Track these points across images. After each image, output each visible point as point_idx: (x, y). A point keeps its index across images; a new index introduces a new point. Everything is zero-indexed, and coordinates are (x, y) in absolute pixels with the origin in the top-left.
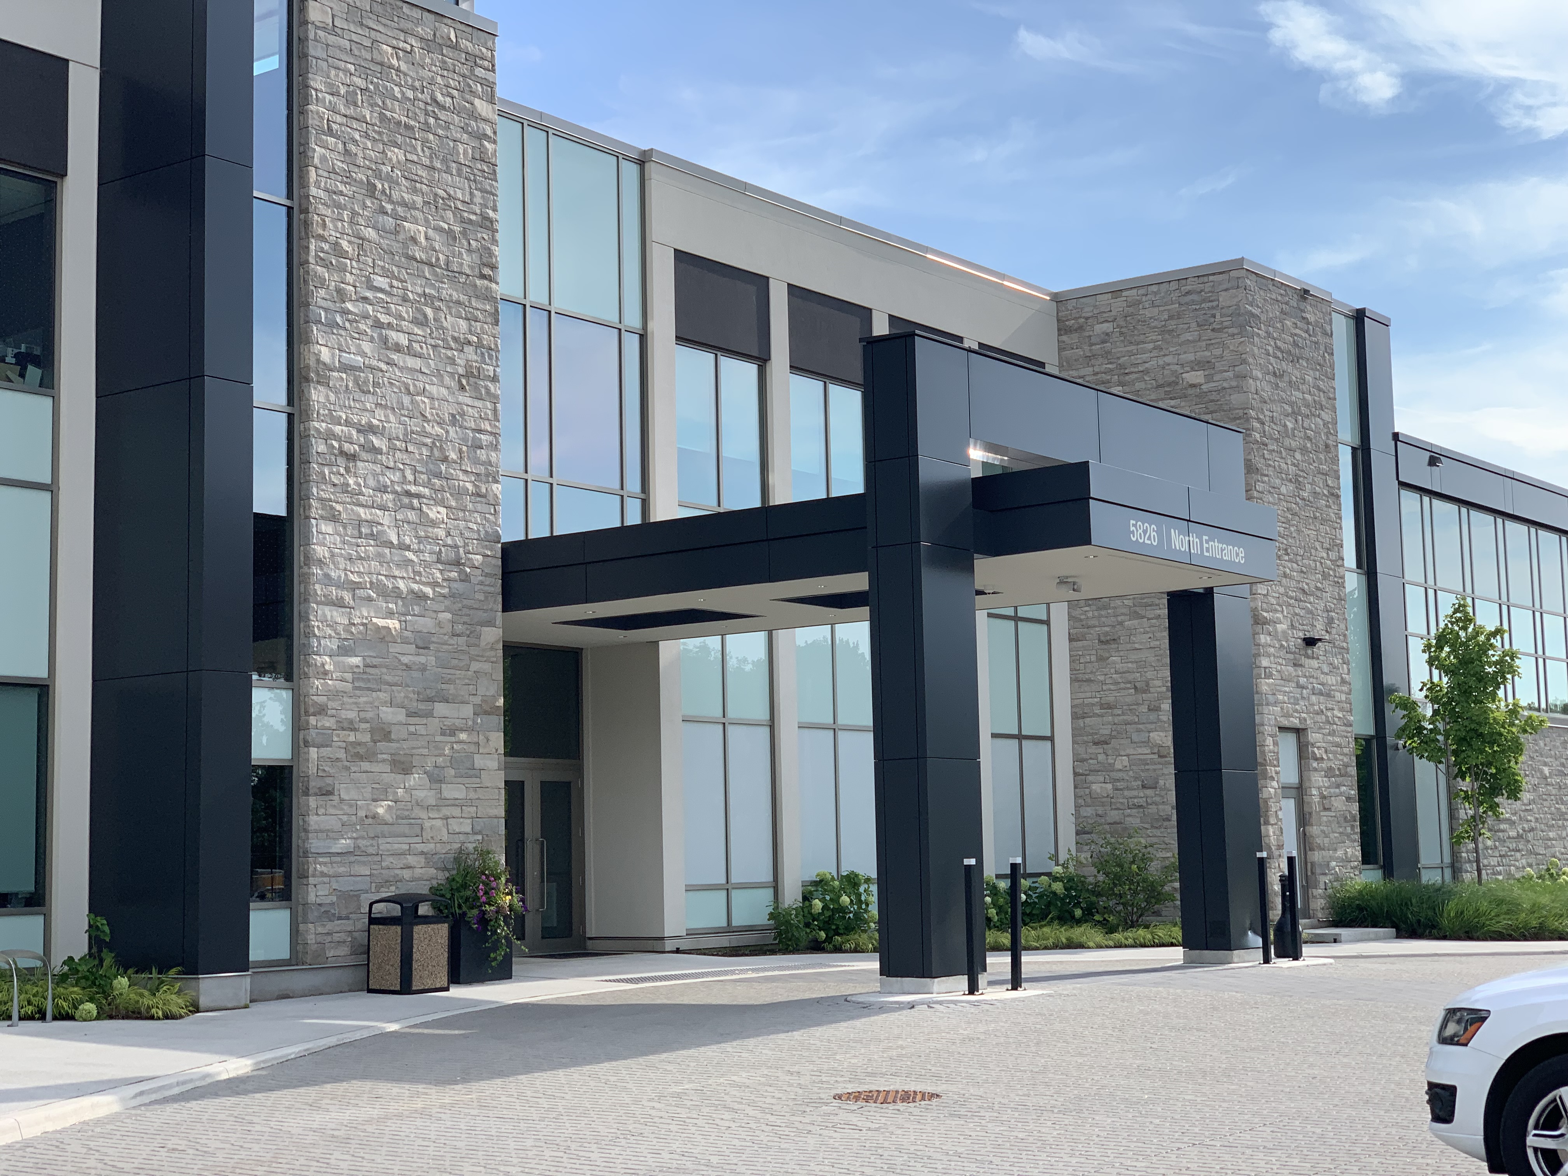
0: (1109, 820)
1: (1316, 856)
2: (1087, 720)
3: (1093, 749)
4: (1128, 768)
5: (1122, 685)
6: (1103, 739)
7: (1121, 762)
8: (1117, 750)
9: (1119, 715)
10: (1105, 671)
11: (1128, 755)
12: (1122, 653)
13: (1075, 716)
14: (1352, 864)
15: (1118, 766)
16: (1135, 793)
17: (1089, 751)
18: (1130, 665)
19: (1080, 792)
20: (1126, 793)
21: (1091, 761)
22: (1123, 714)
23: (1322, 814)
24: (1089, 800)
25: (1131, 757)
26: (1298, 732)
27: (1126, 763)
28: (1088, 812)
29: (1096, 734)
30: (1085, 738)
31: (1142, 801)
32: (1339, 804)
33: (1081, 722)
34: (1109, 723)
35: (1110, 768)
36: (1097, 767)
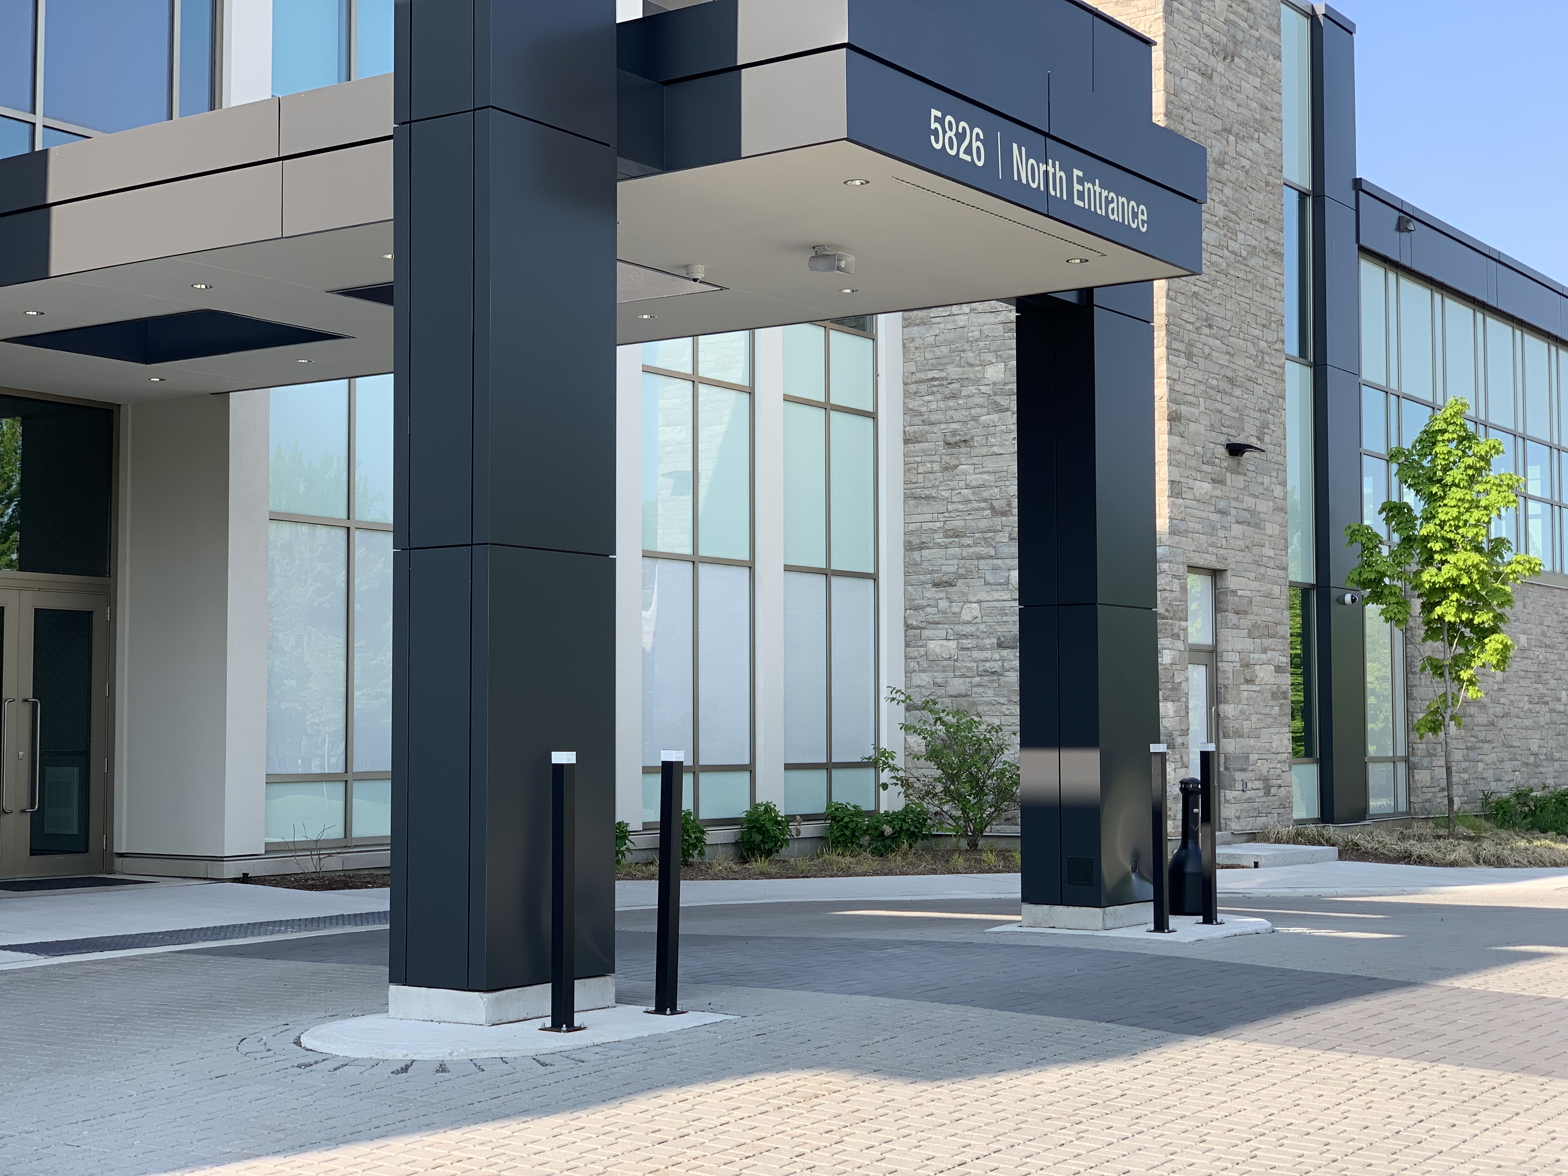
0: (952, 692)
1: (1230, 746)
2: (925, 552)
3: (931, 593)
4: (979, 620)
5: (975, 505)
6: (945, 578)
7: (970, 612)
8: (965, 594)
9: (969, 546)
10: (952, 484)
11: (979, 602)
12: (975, 460)
13: (909, 547)
14: (1279, 757)
15: (966, 616)
16: (987, 654)
17: (928, 595)
18: (985, 476)
19: (913, 652)
20: (976, 654)
21: (929, 610)
22: (975, 544)
23: (1243, 687)
24: (925, 664)
25: (985, 604)
26: (1216, 574)
27: (976, 613)
28: (921, 679)
29: (937, 572)
30: (922, 578)
31: (996, 666)
32: (1265, 674)
33: (916, 555)
34: (954, 557)
35: (955, 619)
36: (937, 618)
